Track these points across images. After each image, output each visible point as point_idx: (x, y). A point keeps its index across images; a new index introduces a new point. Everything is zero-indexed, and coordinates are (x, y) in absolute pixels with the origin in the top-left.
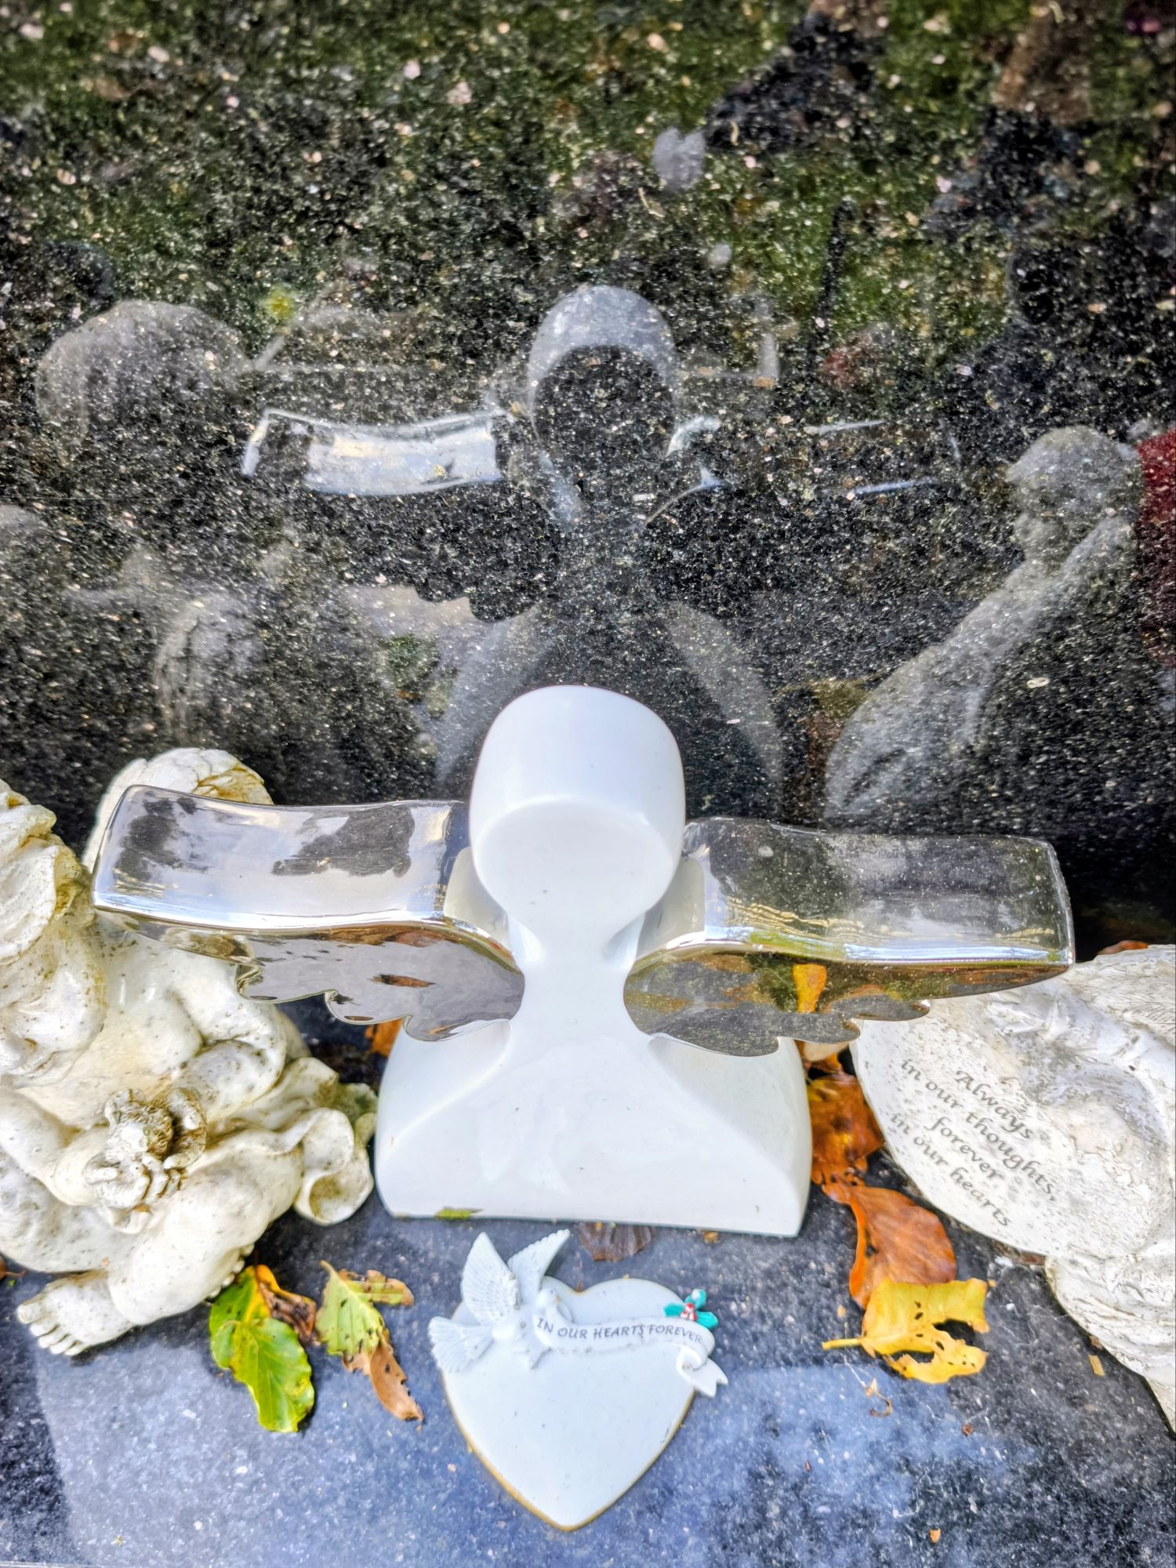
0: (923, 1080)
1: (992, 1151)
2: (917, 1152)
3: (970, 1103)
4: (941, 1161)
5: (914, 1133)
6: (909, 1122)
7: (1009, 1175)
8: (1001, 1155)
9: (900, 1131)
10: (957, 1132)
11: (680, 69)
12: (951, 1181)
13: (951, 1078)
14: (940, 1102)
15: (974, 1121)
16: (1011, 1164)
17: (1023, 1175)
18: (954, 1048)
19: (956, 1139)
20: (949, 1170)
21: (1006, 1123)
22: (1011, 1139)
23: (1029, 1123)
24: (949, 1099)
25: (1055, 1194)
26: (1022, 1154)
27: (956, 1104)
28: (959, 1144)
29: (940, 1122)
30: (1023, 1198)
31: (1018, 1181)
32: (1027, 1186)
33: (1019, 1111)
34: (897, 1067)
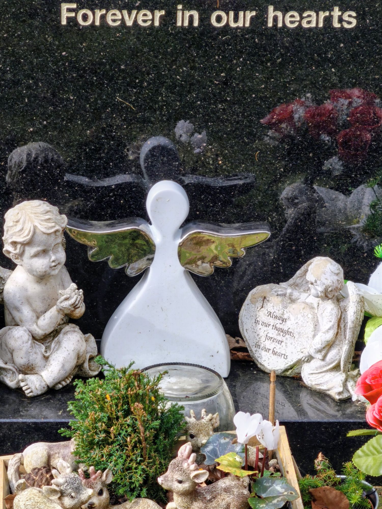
0: (260, 323)
1: (280, 334)
2: (263, 353)
3: (272, 321)
4: (269, 350)
5: (262, 346)
6: (260, 344)
7: (284, 339)
8: (282, 334)
9: (258, 349)
10: (271, 336)
11: (182, 81)
12: (272, 355)
13: (267, 317)
14: (266, 328)
15: (274, 327)
16: (284, 335)
17: (287, 336)
18: (265, 305)
20: (271, 351)
21: (281, 322)
22: (282, 326)
23: (285, 317)
24: (267, 325)
25: (295, 335)
26: (286, 328)
27: (269, 325)
28: (272, 339)
29: (267, 336)
30: (289, 344)
31: (286, 339)
32: (289, 339)
33: (283, 314)
34: (254, 324)
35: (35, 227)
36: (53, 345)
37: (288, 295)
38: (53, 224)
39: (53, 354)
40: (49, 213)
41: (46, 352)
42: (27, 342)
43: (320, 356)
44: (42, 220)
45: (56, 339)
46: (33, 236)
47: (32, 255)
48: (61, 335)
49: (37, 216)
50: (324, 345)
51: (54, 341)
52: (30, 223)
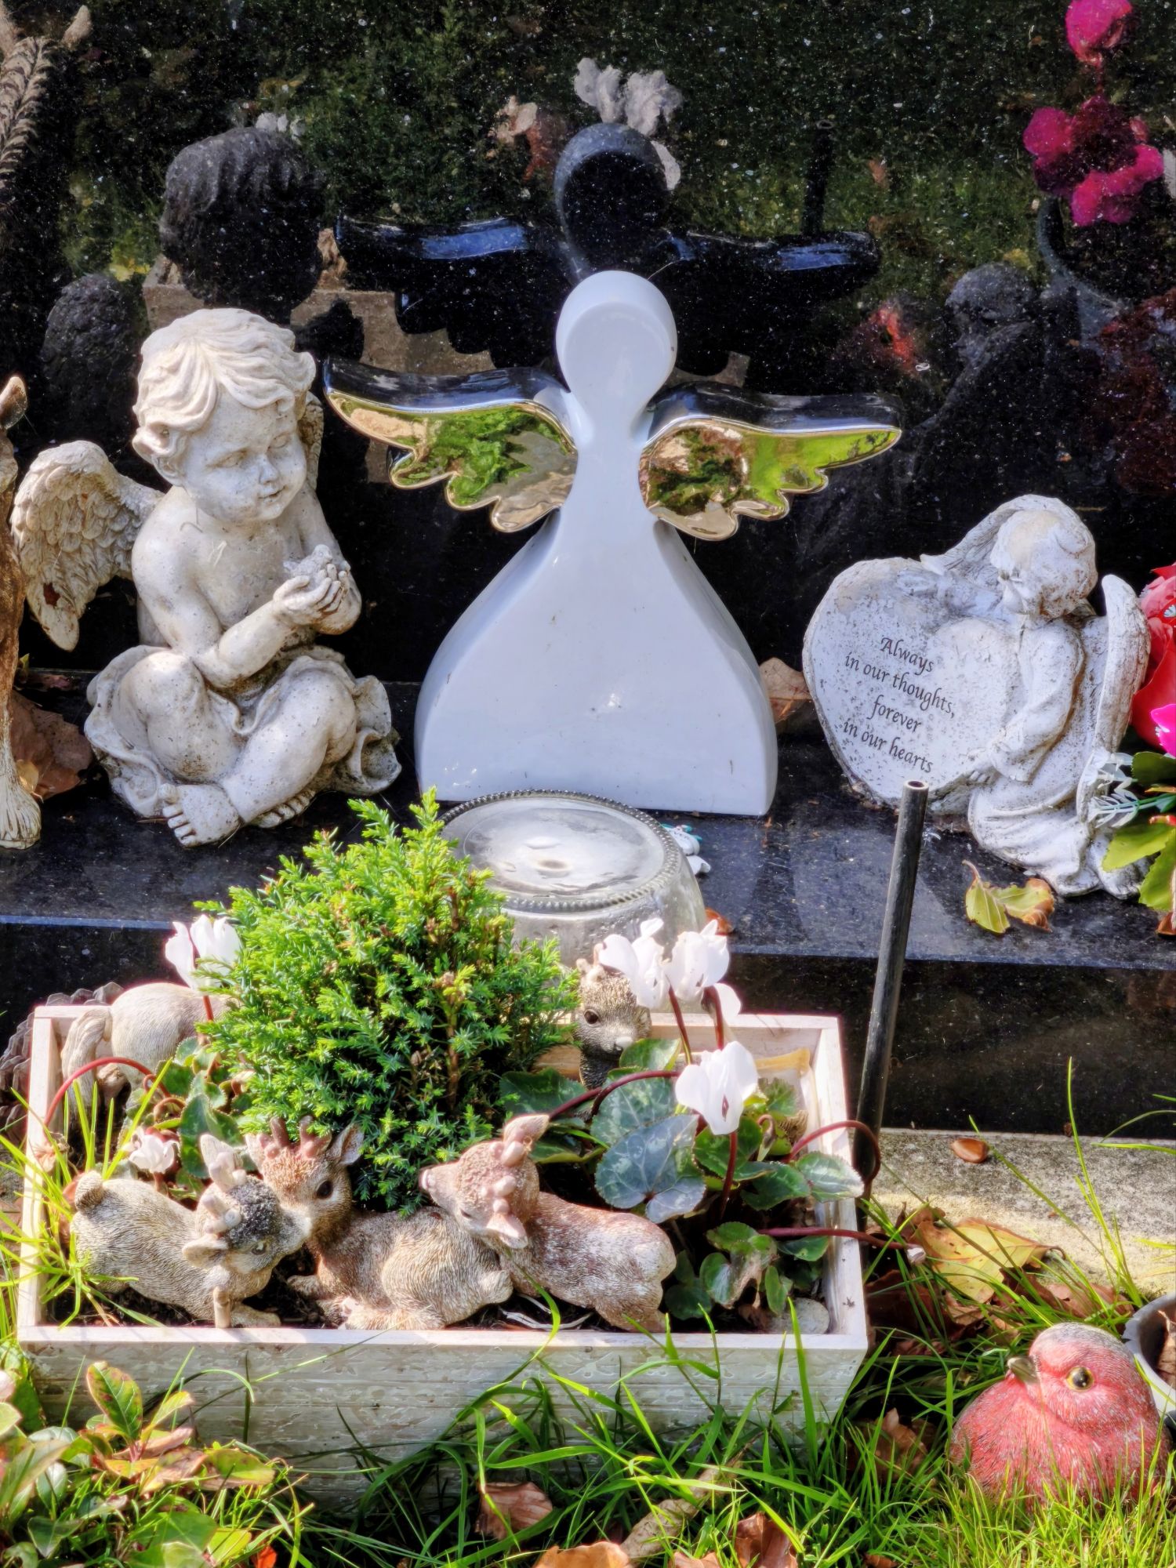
0: (861, 667)
1: (912, 703)
2: (866, 750)
3: (893, 665)
4: (883, 742)
5: (862, 729)
6: (857, 723)
7: (924, 716)
8: (918, 702)
9: (851, 738)
10: (889, 704)
12: (889, 758)
13: (878, 652)
14: (874, 683)
15: (898, 682)
16: (925, 705)
17: (933, 709)
18: (876, 618)
19: (890, 711)
20: (886, 748)
21: (916, 668)
22: (919, 682)
23: (930, 655)
24: (880, 674)
25: (953, 710)
26: (930, 688)
27: (885, 674)
28: (891, 715)
29: (877, 703)
30: (936, 732)
31: (931, 718)
32: (937, 717)
33: (923, 650)
34: (843, 668)
35: (219, 389)
36: (262, 706)
37: (940, 594)
38: (271, 383)
39: (260, 732)
40: (263, 350)
41: (241, 723)
42: (187, 698)
43: (1019, 774)
44: (239, 370)
45: (271, 691)
46: (212, 412)
47: (209, 461)
48: (284, 682)
49: (229, 358)
50: (1032, 746)
51: (265, 697)
52: (205, 376)
